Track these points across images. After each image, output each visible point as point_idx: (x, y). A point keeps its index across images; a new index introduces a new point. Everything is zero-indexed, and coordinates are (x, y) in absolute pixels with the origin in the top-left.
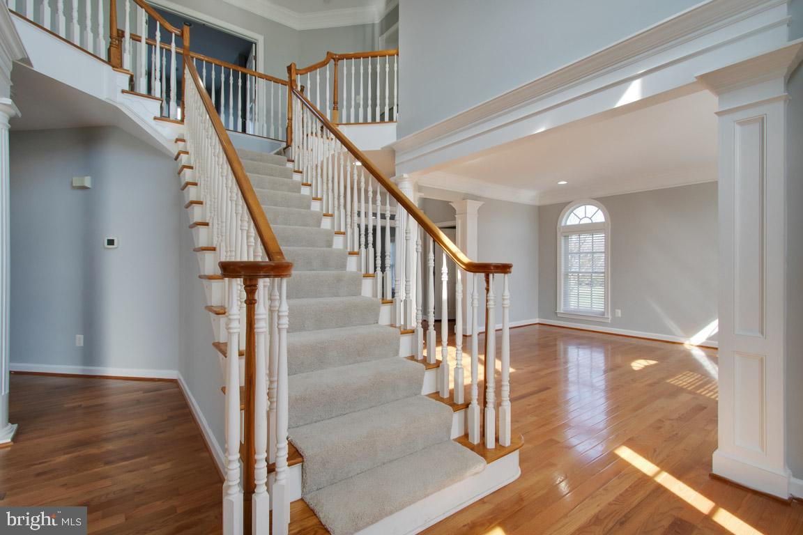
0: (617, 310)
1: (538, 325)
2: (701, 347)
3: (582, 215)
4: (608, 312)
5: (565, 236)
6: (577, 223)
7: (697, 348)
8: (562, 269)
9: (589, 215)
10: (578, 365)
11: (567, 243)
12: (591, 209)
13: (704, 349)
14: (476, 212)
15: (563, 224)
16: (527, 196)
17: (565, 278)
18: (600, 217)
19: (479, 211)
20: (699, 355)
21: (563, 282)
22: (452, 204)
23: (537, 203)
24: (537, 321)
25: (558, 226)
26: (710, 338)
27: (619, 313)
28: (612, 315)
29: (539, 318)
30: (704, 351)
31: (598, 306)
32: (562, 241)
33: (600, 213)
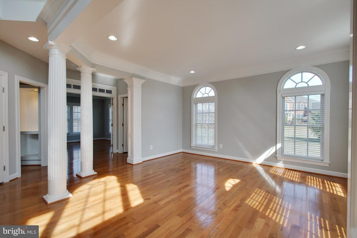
0: (220, 145)
1: (182, 153)
2: (261, 165)
3: (204, 92)
4: (216, 145)
5: (195, 104)
6: (202, 97)
7: (259, 166)
8: (194, 122)
9: (207, 92)
10: (202, 174)
11: (196, 107)
12: (208, 89)
13: (263, 166)
14: (141, 87)
15: (194, 97)
16: (176, 80)
17: (195, 127)
18: (212, 94)
19: (143, 86)
20: (261, 170)
21: (194, 129)
22: (125, 81)
23: (182, 85)
24: (181, 150)
25: (192, 98)
26: (266, 160)
27: (221, 146)
28: (217, 148)
29: (183, 149)
30: (263, 167)
31: (211, 142)
32: (194, 106)
33: (212, 91)
